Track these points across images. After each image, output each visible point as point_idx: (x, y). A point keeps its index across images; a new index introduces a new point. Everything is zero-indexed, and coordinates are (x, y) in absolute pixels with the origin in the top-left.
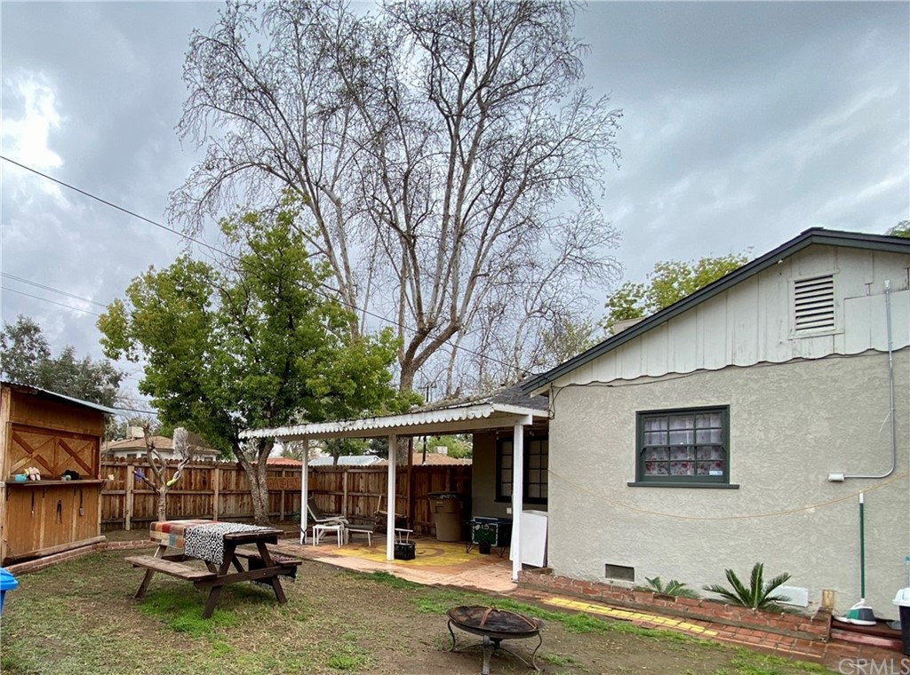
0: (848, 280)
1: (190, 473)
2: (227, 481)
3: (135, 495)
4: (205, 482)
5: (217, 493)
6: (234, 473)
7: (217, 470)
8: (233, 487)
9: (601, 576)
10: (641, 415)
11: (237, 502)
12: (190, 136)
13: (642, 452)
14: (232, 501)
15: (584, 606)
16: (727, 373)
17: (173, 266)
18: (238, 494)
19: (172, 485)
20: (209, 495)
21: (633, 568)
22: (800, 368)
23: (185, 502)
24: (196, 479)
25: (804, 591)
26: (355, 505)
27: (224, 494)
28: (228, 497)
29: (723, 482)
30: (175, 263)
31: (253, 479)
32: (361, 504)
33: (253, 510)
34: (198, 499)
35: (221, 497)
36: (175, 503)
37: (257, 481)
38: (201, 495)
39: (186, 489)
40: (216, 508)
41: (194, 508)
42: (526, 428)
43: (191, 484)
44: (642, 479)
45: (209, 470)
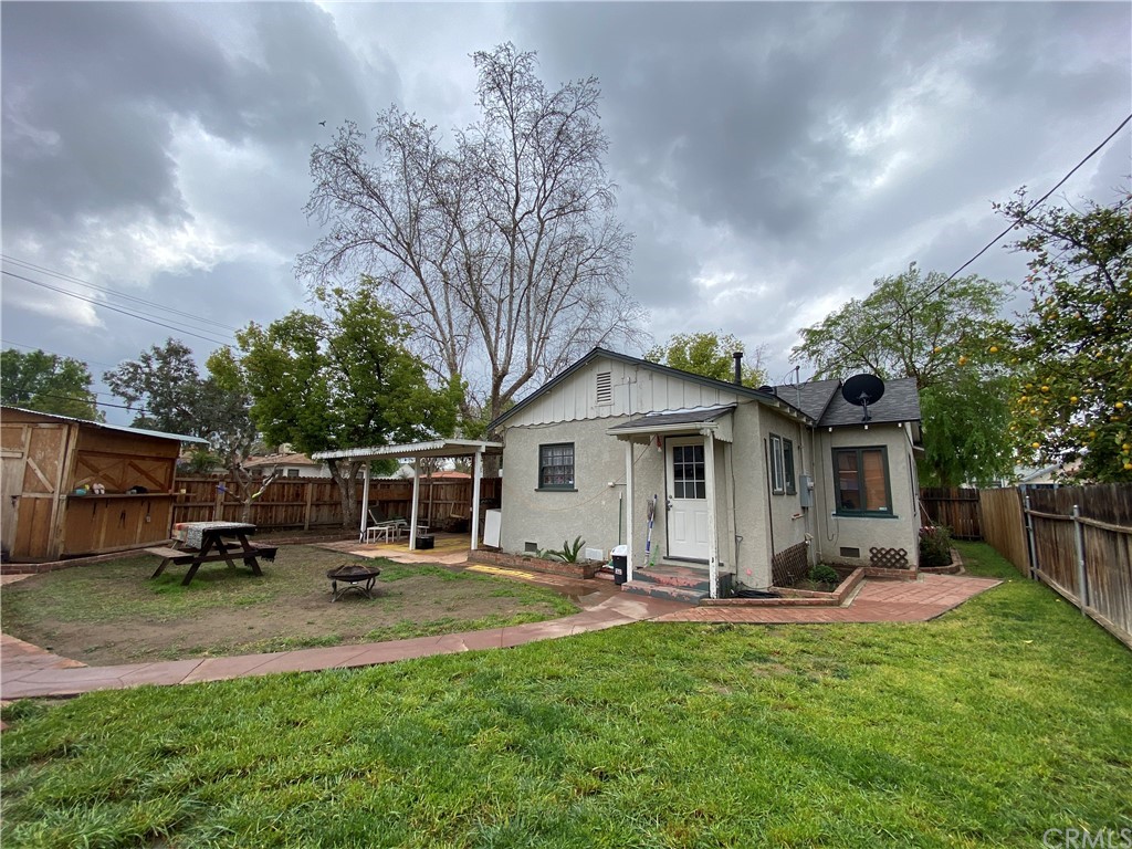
0: (618, 375)
1: (284, 487)
2: (321, 494)
3: (225, 506)
4: (298, 495)
5: (309, 504)
6: (328, 487)
7: (311, 485)
8: (327, 498)
9: (522, 550)
10: (541, 446)
11: (330, 511)
12: (315, 216)
13: (542, 470)
14: (325, 510)
15: (494, 570)
16: (573, 423)
17: (287, 318)
18: (331, 505)
19: (256, 497)
20: (302, 506)
21: (536, 544)
22: (599, 422)
23: (276, 512)
24: (288, 492)
25: (601, 551)
26: (437, 511)
27: (317, 505)
28: (321, 507)
29: (571, 489)
30: (290, 315)
31: (343, 491)
32: (441, 510)
33: (342, 518)
34: (290, 509)
35: (314, 508)
36: (267, 513)
37: (347, 493)
38: (293, 506)
39: (278, 500)
40: (307, 516)
41: (286, 517)
42: (483, 454)
43: (283, 496)
44: (542, 486)
45: (303, 484)
